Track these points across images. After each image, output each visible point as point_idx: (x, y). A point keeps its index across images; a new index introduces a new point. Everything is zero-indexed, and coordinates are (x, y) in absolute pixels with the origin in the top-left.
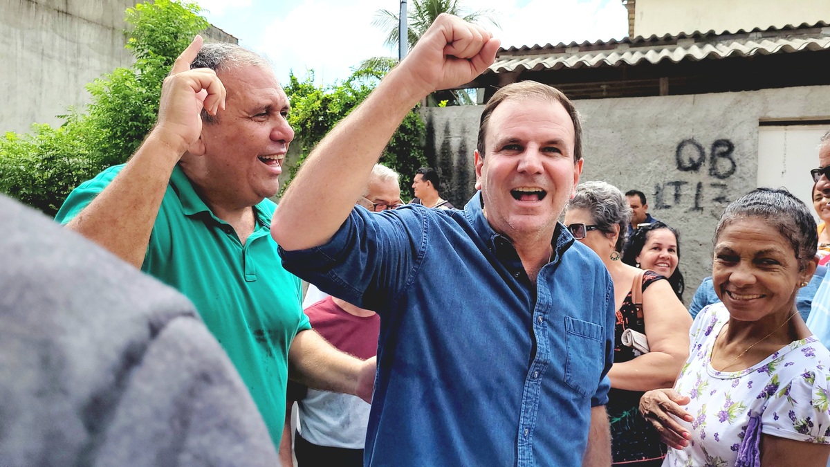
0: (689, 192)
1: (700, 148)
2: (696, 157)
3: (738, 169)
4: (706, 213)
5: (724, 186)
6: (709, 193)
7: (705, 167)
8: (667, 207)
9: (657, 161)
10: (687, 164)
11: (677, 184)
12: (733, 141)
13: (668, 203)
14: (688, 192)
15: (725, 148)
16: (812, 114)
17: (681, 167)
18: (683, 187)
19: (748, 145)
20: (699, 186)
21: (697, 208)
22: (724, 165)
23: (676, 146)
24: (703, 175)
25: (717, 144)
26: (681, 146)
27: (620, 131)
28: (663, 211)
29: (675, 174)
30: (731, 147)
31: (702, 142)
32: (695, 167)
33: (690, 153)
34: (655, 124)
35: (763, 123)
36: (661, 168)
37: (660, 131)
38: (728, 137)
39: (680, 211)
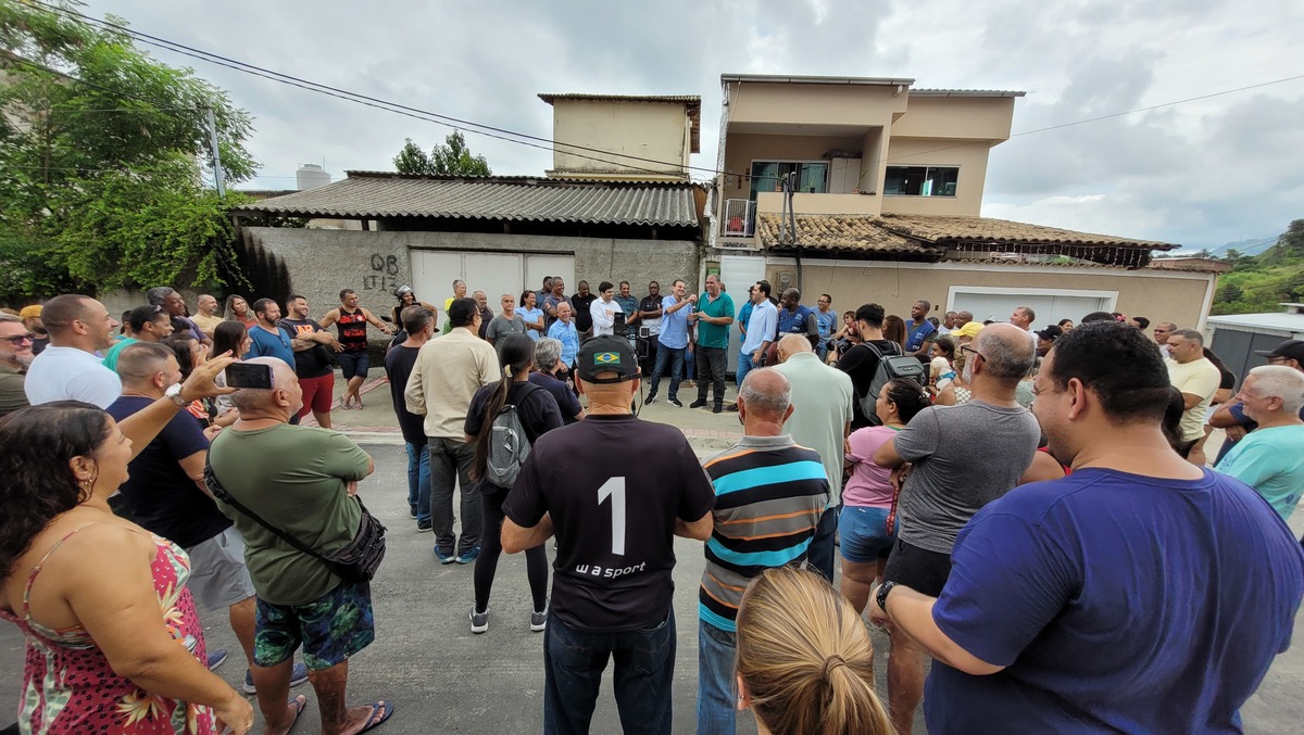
0: (379, 281)
1: (382, 259)
2: (381, 264)
3: (399, 270)
5: (394, 279)
6: (388, 282)
7: (385, 268)
9: (363, 265)
10: (377, 267)
11: (373, 277)
12: (397, 257)
13: (371, 286)
15: (392, 260)
16: (428, 245)
17: (374, 269)
18: (376, 279)
19: (402, 259)
20: (383, 278)
22: (393, 268)
23: (371, 257)
24: (384, 273)
25: (389, 257)
28: (369, 290)
29: (371, 272)
30: (395, 260)
31: (382, 256)
32: (380, 269)
33: (377, 262)
34: (361, 245)
35: (408, 248)
36: (366, 268)
37: (364, 249)
38: (393, 255)
39: (376, 291)
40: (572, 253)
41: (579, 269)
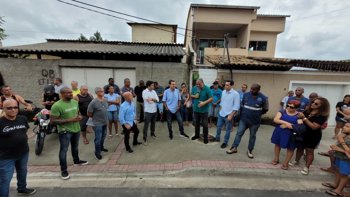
0: (46, 81)
1: (47, 71)
2: (46, 73)
3: (55, 76)
6: (50, 82)
7: (49, 76)
8: (42, 85)
9: (38, 74)
11: (43, 79)
12: (53, 70)
13: (42, 84)
15: (52, 72)
17: (43, 76)
19: (56, 71)
20: (48, 80)
22: (52, 75)
23: (41, 71)
24: (48, 78)
25: (50, 71)
26: (43, 71)
27: (28, 66)
28: (41, 85)
31: (47, 70)
32: (46, 76)
34: (36, 65)
36: (39, 76)
37: (38, 67)
40: (134, 68)
41: (138, 75)
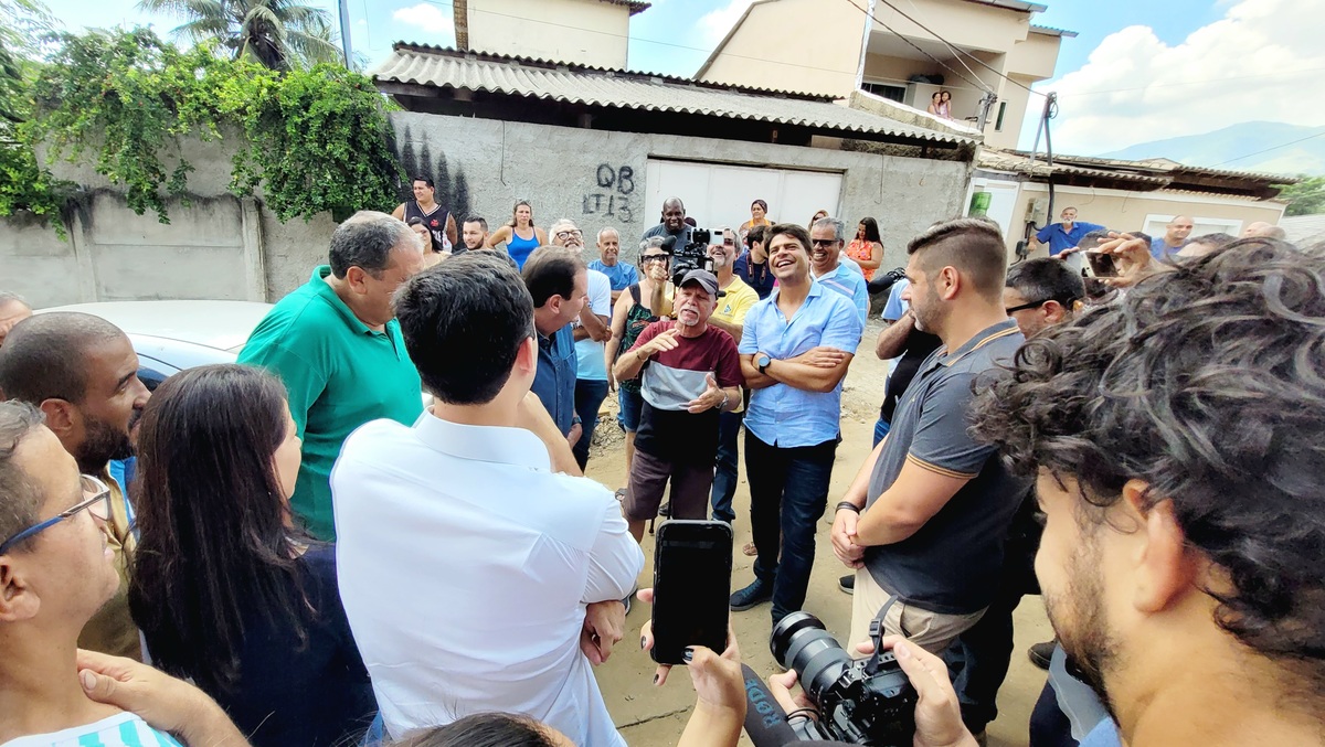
1: (612, 171)
2: (610, 178)
3: (635, 188)
4: (616, 217)
5: (626, 199)
6: (618, 204)
8: (591, 212)
9: (585, 178)
10: (604, 182)
11: (598, 196)
12: (632, 168)
13: (592, 209)
14: (605, 202)
15: (627, 172)
16: (677, 155)
17: (600, 184)
18: (602, 199)
19: (641, 171)
20: (612, 197)
21: (610, 214)
22: (627, 184)
23: (597, 168)
24: (613, 191)
25: (623, 169)
26: (600, 168)
27: (558, 152)
28: (589, 215)
29: (596, 189)
30: (631, 172)
31: (613, 167)
32: (609, 185)
33: (606, 174)
34: (583, 150)
35: (650, 157)
36: (588, 184)
37: (586, 156)
38: (629, 165)
39: (599, 215)
40: (841, 171)
